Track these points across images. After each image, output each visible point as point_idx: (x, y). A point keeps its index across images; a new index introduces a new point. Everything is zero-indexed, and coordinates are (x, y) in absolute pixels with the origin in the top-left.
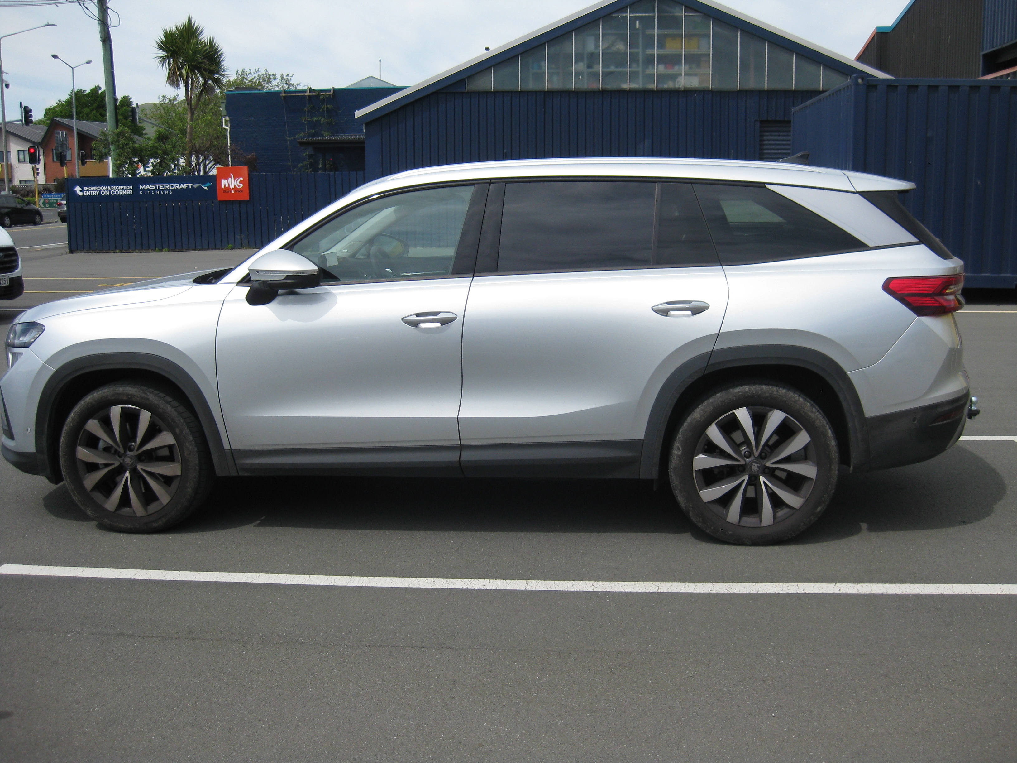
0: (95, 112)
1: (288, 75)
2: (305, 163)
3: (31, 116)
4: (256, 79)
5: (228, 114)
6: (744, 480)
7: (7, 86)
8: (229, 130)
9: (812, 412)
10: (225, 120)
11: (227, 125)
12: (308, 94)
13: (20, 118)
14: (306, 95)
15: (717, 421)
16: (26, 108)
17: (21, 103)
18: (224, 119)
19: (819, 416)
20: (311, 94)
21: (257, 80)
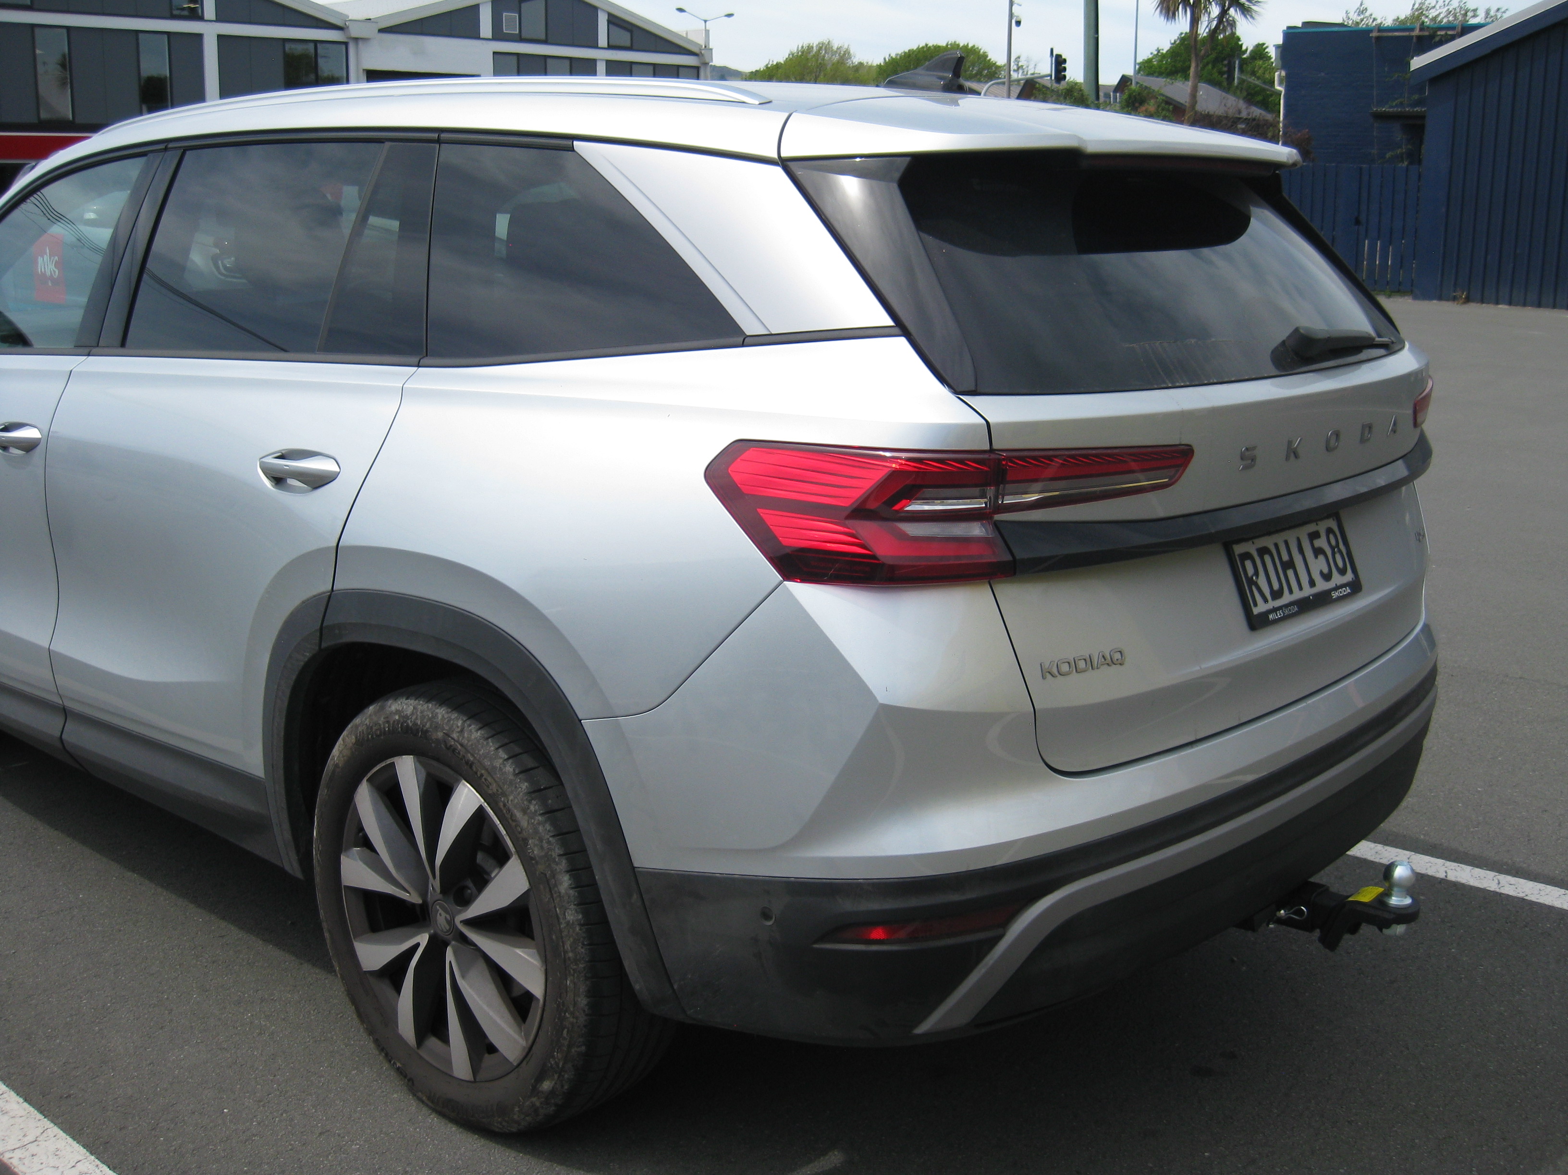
0: (1210, 67)
1: (1498, 10)
2: (1399, 151)
3: (1065, 69)
4: (1442, 16)
5: (1284, 67)
6: (418, 945)
7: (1018, 23)
8: (1283, 94)
9: (525, 811)
10: (1280, 75)
11: (1280, 84)
12: (1416, 32)
13: (1049, 72)
14: (1412, 37)
15: (369, 775)
16: (1058, 57)
17: (1052, 50)
18: (1277, 74)
19: (541, 828)
20: (1421, 34)
21: (1443, 18)
